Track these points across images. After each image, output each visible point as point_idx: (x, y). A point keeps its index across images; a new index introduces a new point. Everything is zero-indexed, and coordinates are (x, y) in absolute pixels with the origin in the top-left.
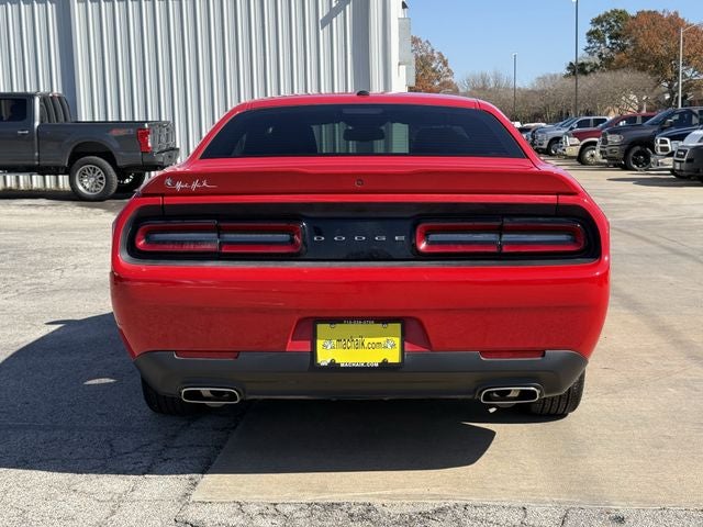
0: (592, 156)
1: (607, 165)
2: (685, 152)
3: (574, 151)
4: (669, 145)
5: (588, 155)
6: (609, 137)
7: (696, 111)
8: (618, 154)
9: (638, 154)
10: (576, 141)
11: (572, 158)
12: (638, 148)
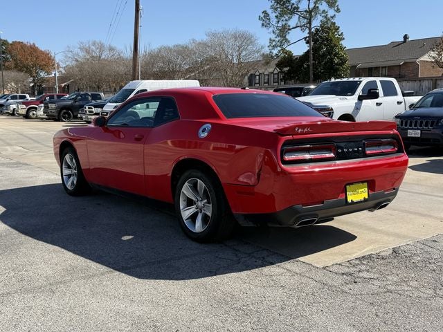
0: (34, 114)
1: (47, 119)
2: (107, 113)
3: (24, 112)
4: (93, 110)
5: (31, 114)
6: (49, 105)
7: (90, 94)
8: (55, 114)
9: (65, 113)
10: (24, 106)
11: (22, 115)
12: (65, 111)
